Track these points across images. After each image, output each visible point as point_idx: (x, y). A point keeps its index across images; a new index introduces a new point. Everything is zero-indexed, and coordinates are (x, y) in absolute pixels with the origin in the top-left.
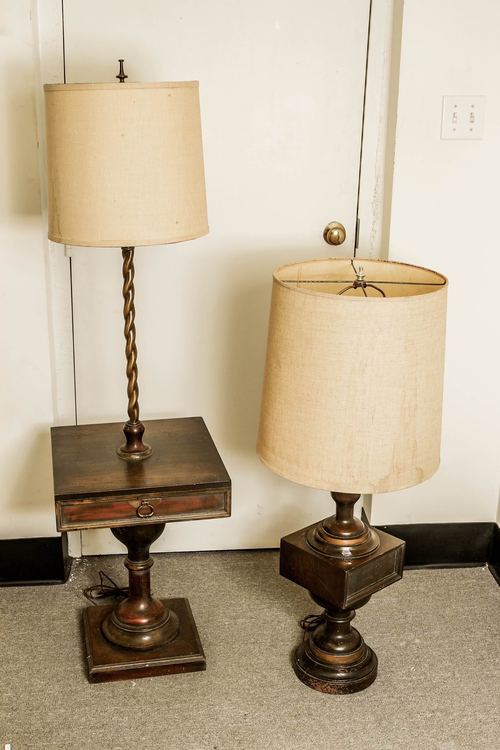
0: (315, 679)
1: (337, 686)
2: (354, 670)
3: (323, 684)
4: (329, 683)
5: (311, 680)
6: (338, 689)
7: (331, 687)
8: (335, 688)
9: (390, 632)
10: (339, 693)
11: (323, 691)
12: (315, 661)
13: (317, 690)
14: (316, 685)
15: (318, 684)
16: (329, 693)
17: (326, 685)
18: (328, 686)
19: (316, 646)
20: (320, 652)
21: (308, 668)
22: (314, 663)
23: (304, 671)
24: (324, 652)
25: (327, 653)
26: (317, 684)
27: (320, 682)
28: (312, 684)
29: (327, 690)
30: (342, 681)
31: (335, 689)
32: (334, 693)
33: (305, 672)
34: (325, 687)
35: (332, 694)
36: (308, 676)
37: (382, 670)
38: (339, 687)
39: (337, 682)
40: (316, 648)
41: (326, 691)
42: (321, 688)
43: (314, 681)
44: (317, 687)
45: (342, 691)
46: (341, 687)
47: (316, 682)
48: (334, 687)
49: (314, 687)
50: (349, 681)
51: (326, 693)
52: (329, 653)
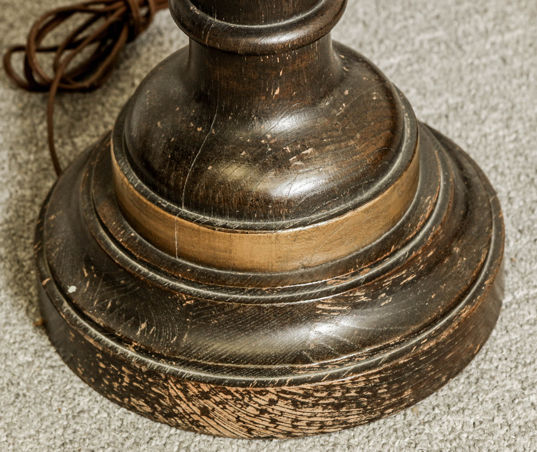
0: (198, 381)
1: (329, 388)
2: (401, 278)
3: (250, 399)
4: (281, 384)
5: (174, 390)
6: (332, 404)
7: (295, 403)
8: (315, 405)
9: (486, 11)
10: (345, 422)
11: (250, 431)
12: (172, 283)
13: (214, 432)
14: (205, 411)
15: (217, 404)
16: (289, 435)
17: (263, 400)
18: (280, 403)
19: (161, 194)
20: (196, 226)
21: (144, 326)
22: (173, 290)
23: (121, 349)
24: (220, 221)
25: (237, 223)
26: (209, 404)
27: (228, 393)
28: (183, 406)
29: (273, 421)
30: (351, 360)
31: (319, 410)
32: (314, 429)
33: (130, 352)
34: (263, 412)
35: (306, 435)
36: (153, 373)
37: (521, 231)
38: (338, 394)
39: (322, 367)
40: (168, 210)
41: (267, 428)
42: (238, 419)
43: (193, 390)
44: (213, 419)
45: (355, 411)
46: (348, 390)
47: (205, 396)
48: (310, 400)
49: (195, 423)
50: (387, 347)
51: (270, 438)
52: (248, 223)
